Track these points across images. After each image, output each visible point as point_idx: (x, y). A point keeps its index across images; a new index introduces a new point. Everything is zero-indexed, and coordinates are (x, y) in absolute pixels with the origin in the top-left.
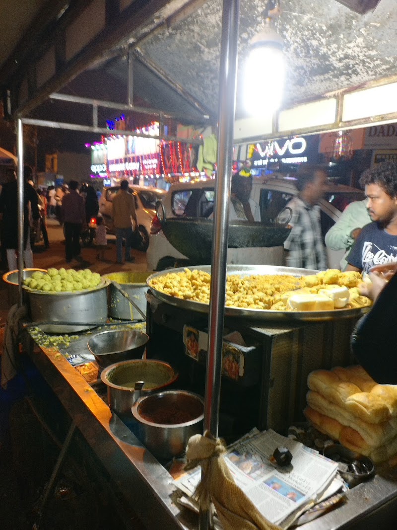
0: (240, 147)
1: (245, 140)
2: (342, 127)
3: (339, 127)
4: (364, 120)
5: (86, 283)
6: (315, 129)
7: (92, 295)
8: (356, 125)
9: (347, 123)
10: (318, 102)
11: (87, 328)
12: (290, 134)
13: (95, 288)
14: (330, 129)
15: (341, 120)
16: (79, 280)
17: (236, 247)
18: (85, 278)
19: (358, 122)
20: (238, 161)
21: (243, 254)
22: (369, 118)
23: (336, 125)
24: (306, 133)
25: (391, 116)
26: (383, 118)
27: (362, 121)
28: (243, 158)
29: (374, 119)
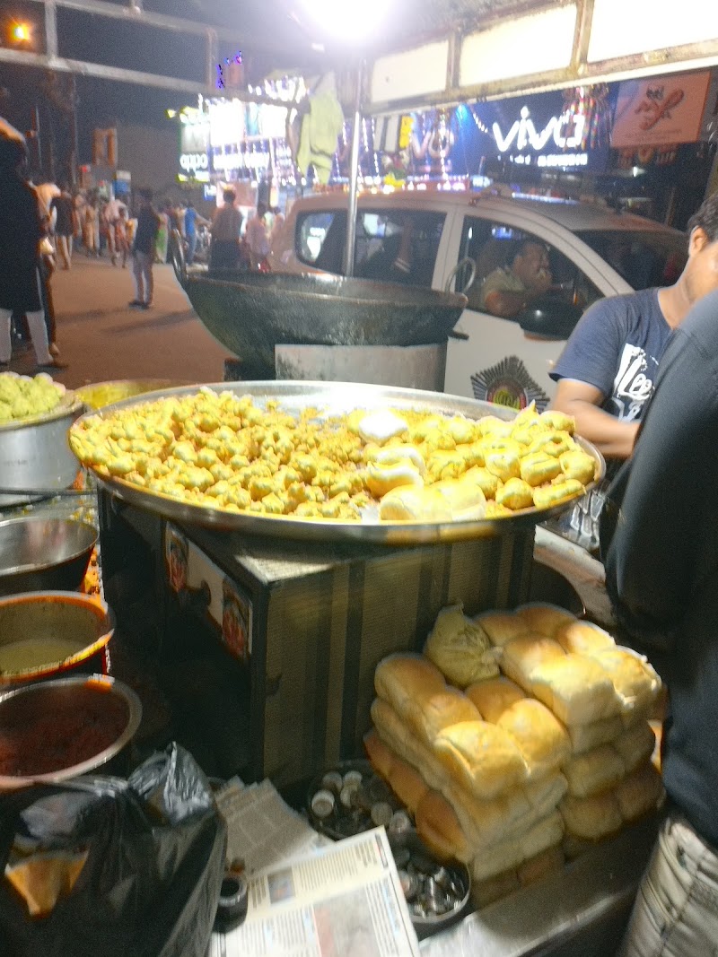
0: (386, 120)
1: (396, 104)
2: (584, 76)
3: (579, 78)
4: (631, 60)
5: (22, 405)
6: (529, 80)
7: (33, 431)
8: (612, 71)
9: (594, 67)
10: (542, 13)
11: (24, 498)
12: (479, 92)
13: (42, 417)
14: (561, 81)
15: (584, 59)
16: (9, 398)
17: (330, 344)
18: (26, 394)
19: (616, 63)
20: (383, 152)
21: (346, 360)
22: (640, 55)
23: (571, 72)
24: (511, 90)
25: (686, 50)
26: (669, 56)
27: (625, 62)
28: (391, 147)
29: (650, 57)
